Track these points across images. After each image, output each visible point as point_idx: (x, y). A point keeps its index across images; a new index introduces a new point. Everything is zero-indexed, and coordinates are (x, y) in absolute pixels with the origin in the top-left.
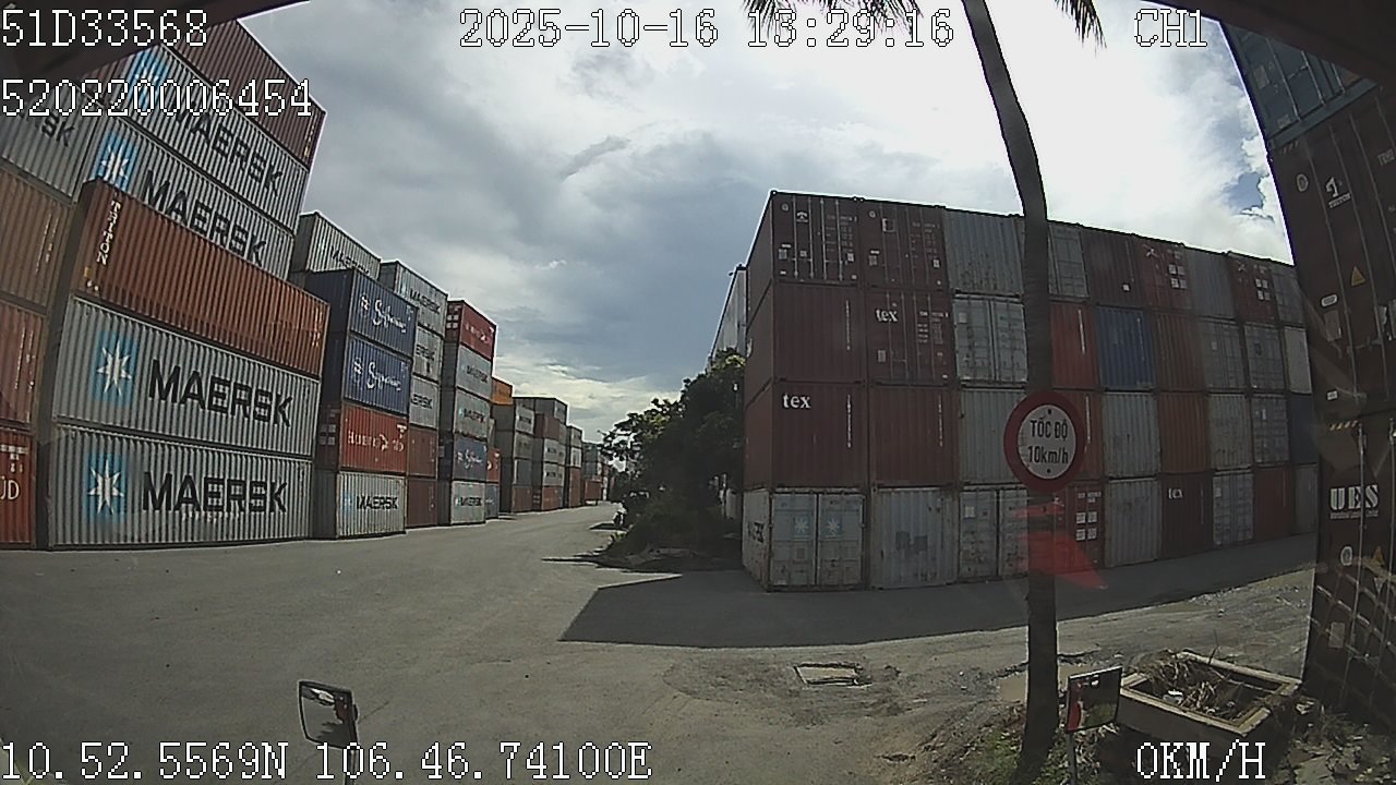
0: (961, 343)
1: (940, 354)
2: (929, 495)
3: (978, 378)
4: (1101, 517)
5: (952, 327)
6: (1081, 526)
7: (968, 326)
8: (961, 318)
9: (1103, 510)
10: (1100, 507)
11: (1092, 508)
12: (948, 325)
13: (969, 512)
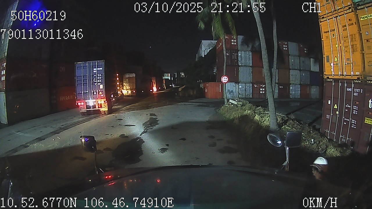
0: (239, 59)
1: (236, 61)
2: (233, 84)
3: (243, 65)
4: (265, 89)
5: (238, 56)
6: (261, 91)
7: (241, 56)
8: (240, 55)
9: (266, 88)
10: (265, 88)
11: (263, 88)
12: (237, 56)
13: (240, 87)
